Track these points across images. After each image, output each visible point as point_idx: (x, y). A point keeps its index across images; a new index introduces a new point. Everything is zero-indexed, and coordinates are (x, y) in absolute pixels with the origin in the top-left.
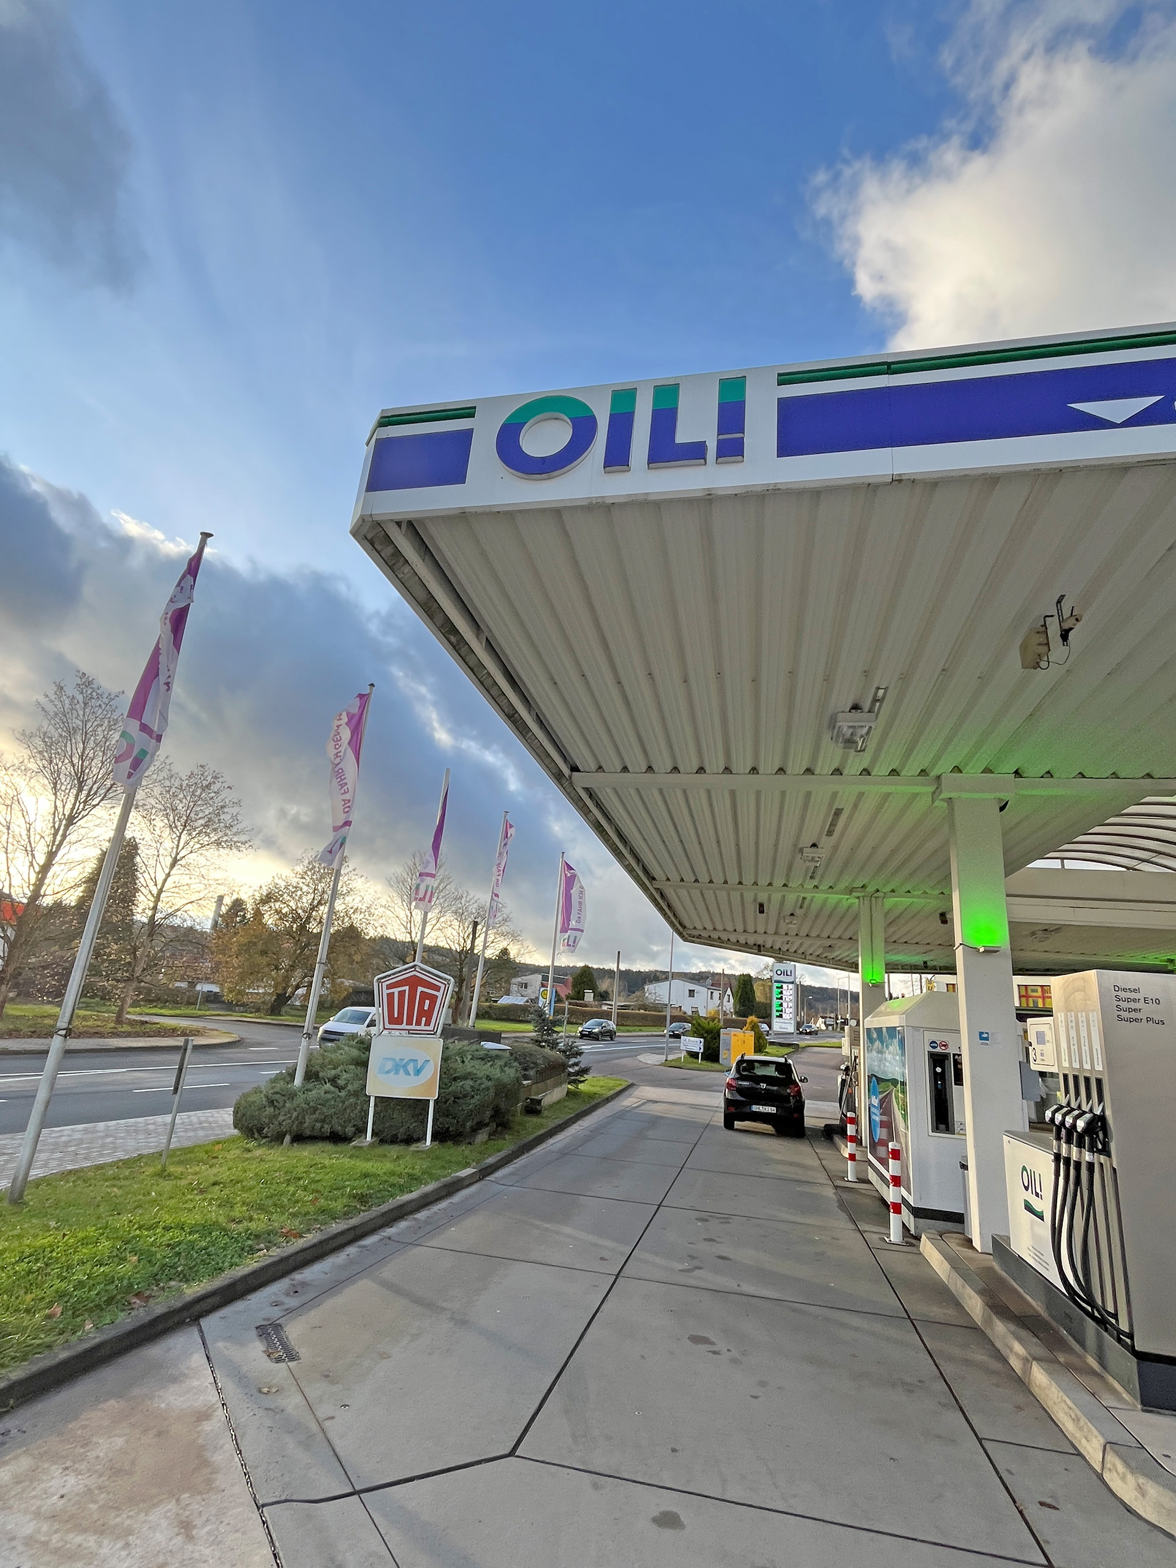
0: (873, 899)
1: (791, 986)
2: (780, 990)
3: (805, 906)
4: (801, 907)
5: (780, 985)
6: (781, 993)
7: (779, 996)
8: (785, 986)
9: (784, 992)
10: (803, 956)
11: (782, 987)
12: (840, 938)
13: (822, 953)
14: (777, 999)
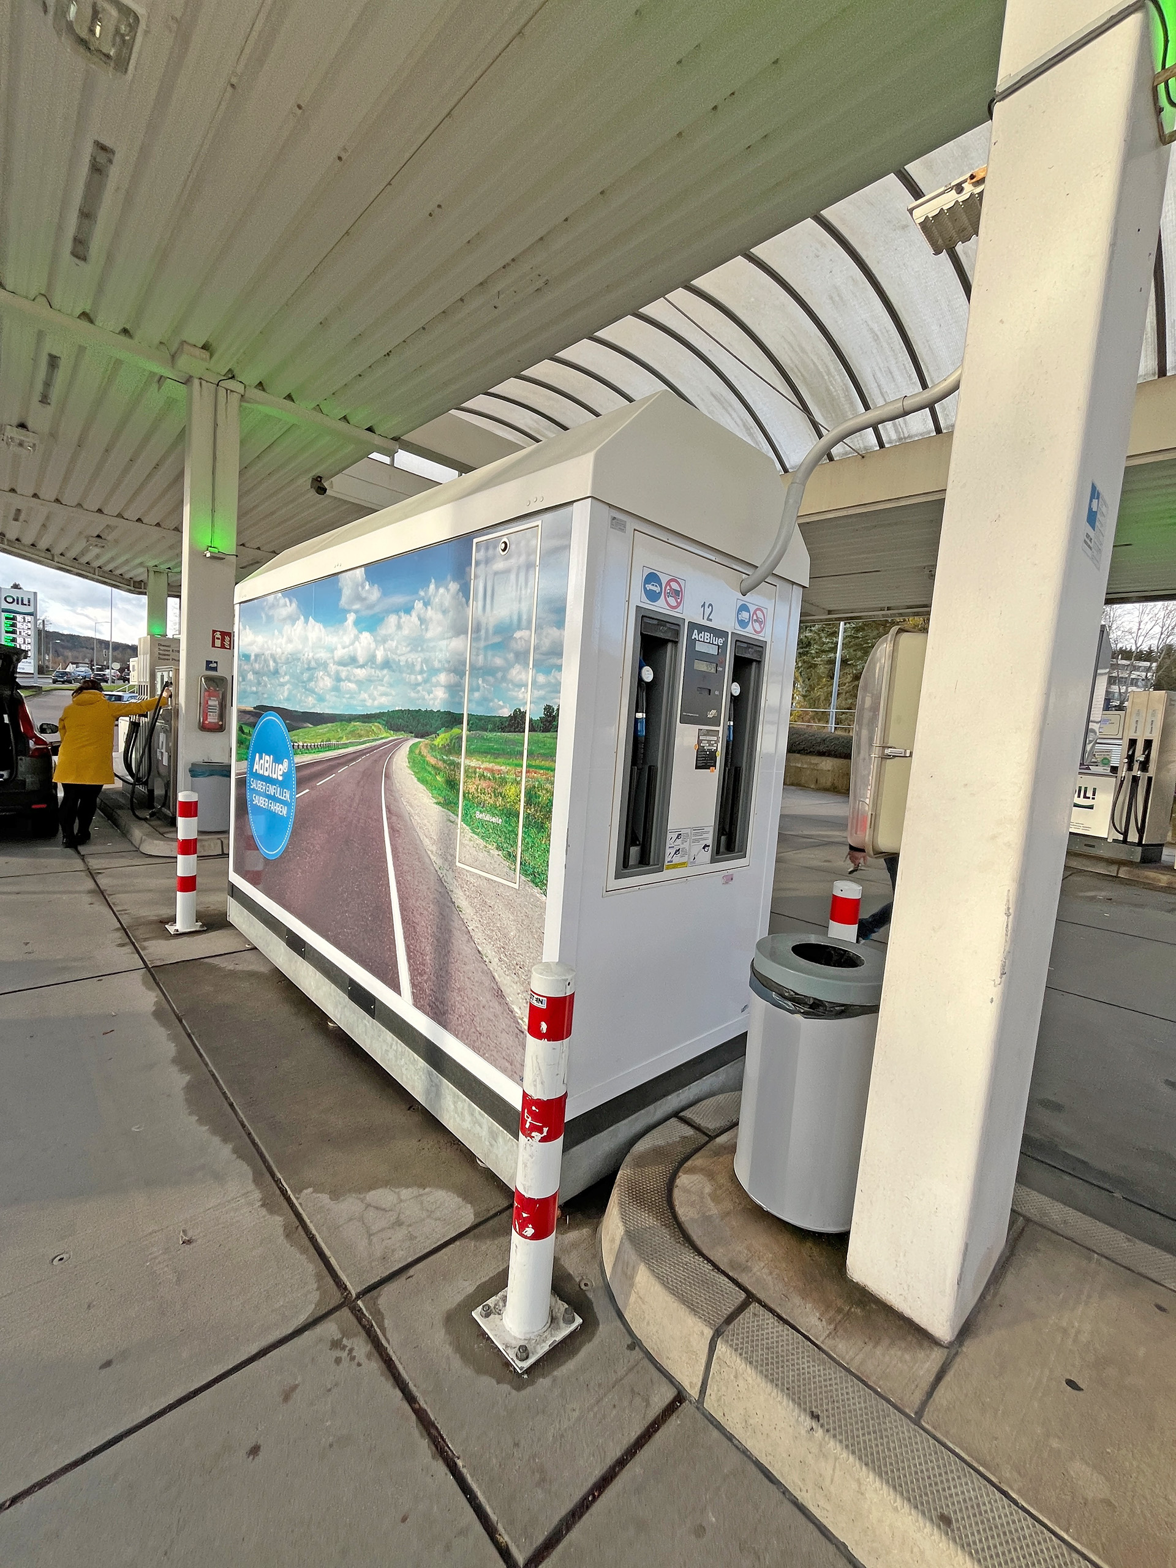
0: (222, 393)
1: (28, 618)
2: (11, 622)
3: (55, 394)
4: (44, 400)
5: (11, 615)
6: (14, 625)
7: (11, 629)
8: (19, 618)
9: (19, 625)
10: (48, 555)
11: (14, 619)
12: (120, 515)
13: (83, 553)
14: (7, 632)
